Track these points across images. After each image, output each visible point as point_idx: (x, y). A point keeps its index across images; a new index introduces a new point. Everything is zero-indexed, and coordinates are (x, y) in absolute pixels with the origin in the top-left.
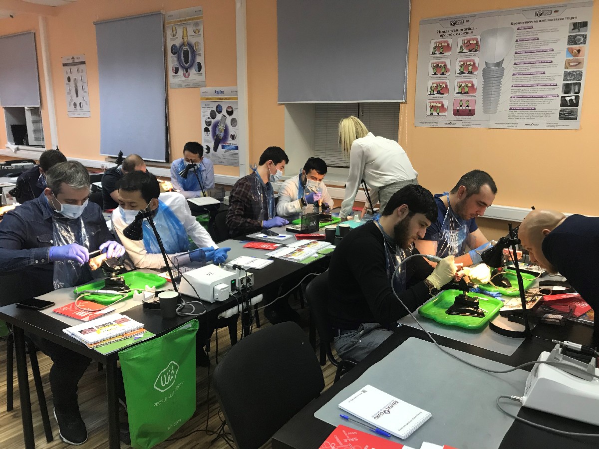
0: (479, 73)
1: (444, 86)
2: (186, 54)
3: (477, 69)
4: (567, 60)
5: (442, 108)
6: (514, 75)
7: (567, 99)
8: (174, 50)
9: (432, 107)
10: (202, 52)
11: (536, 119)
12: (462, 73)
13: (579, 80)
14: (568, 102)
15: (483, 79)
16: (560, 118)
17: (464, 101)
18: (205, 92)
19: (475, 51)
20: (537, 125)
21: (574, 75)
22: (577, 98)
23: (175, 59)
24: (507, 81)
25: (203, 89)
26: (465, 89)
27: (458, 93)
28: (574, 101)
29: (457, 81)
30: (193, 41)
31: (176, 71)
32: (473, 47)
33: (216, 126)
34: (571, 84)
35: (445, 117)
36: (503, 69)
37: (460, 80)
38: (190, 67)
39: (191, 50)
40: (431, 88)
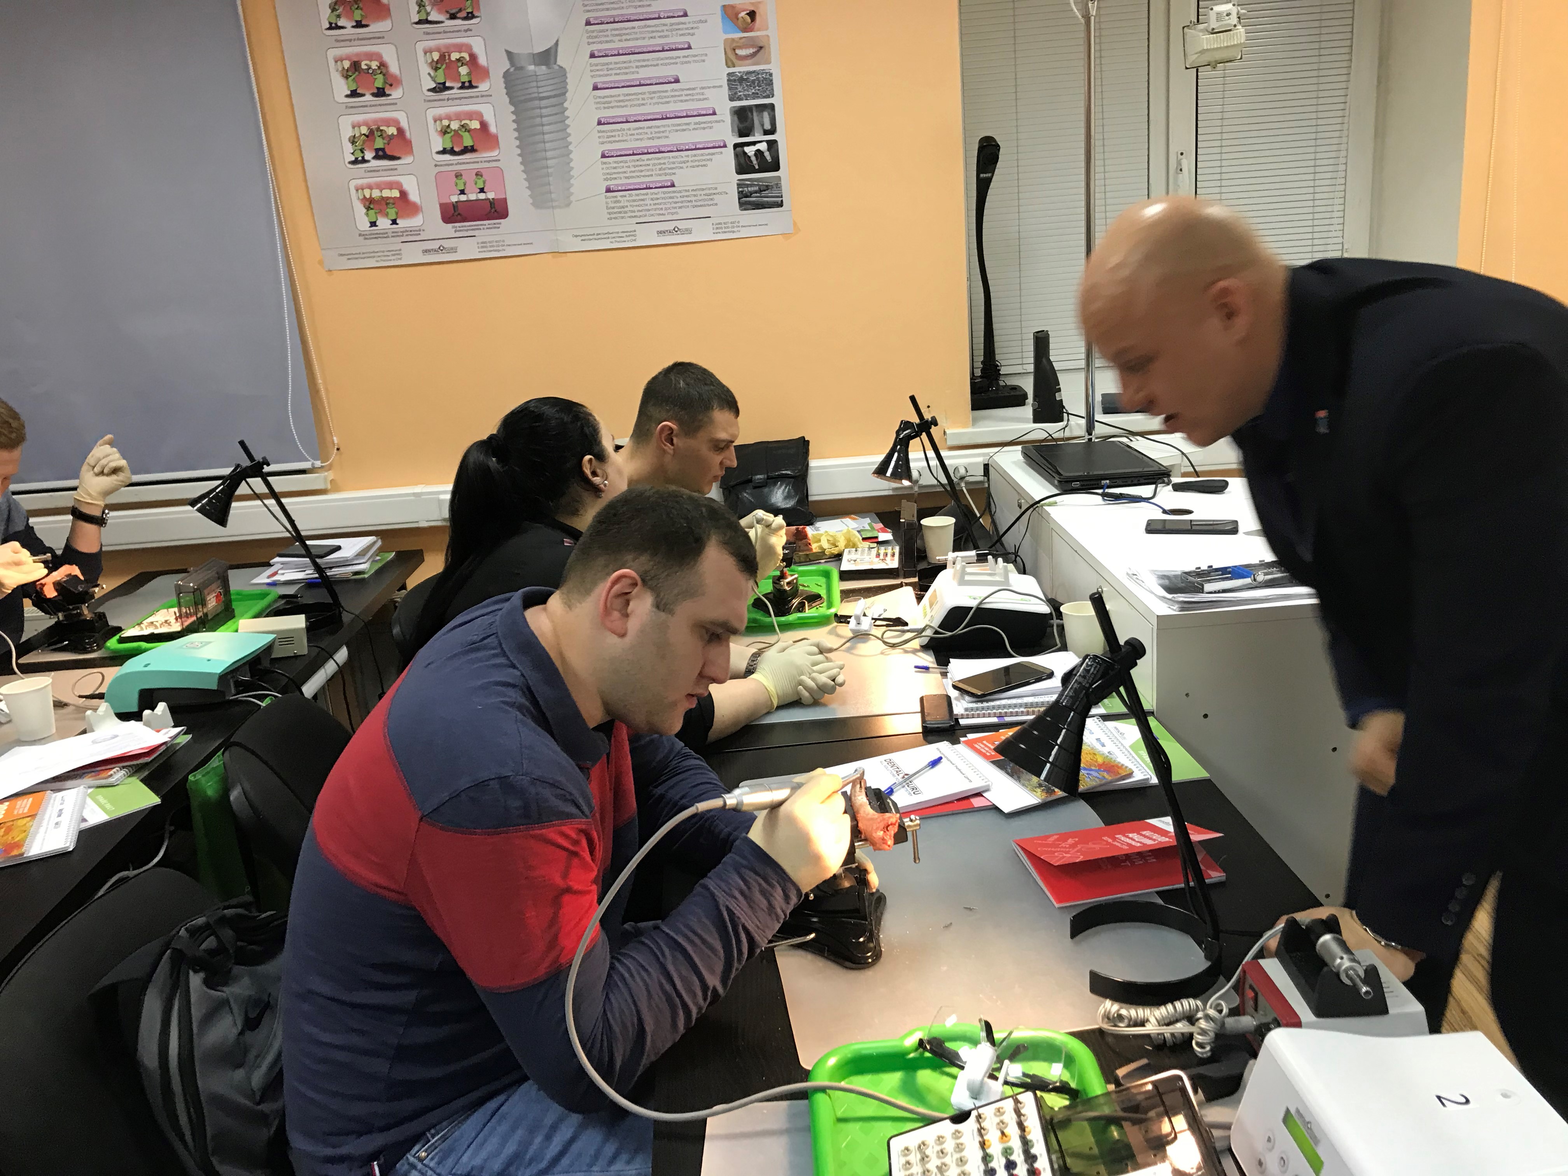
0: (493, 87)
3: (484, 73)
4: (726, 41)
6: (596, 88)
7: (750, 150)
9: (370, 204)
11: (683, 213)
12: (441, 88)
13: (768, 97)
14: (753, 159)
15: (511, 103)
16: (743, 206)
20: (689, 231)
21: (753, 81)
22: (772, 145)
24: (582, 108)
26: (462, 137)
27: (444, 152)
28: (767, 155)
29: (432, 113)
34: (750, 108)
35: (418, 231)
36: (563, 73)
37: (441, 111)
40: (353, 141)
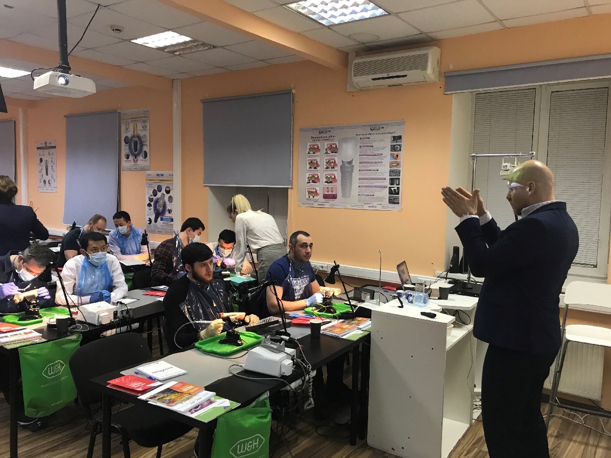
0: (338, 168)
1: (316, 176)
2: (136, 143)
3: (337, 165)
4: (390, 162)
5: (316, 193)
6: (360, 171)
7: (393, 189)
8: (127, 140)
9: (309, 192)
10: (148, 143)
11: (375, 203)
12: (328, 168)
13: (399, 176)
14: (393, 191)
15: (341, 173)
16: (390, 202)
17: (330, 189)
18: (149, 175)
19: (335, 153)
20: (376, 207)
21: (396, 172)
22: (398, 188)
23: (127, 148)
24: (356, 175)
25: (148, 172)
26: (330, 179)
27: (326, 182)
28: (397, 190)
29: (325, 173)
30: (141, 134)
31: (128, 157)
32: (334, 150)
33: (157, 202)
34: (394, 178)
35: (318, 200)
36: (353, 167)
37: (327, 173)
38: (138, 154)
39: (140, 141)
40: (308, 178)
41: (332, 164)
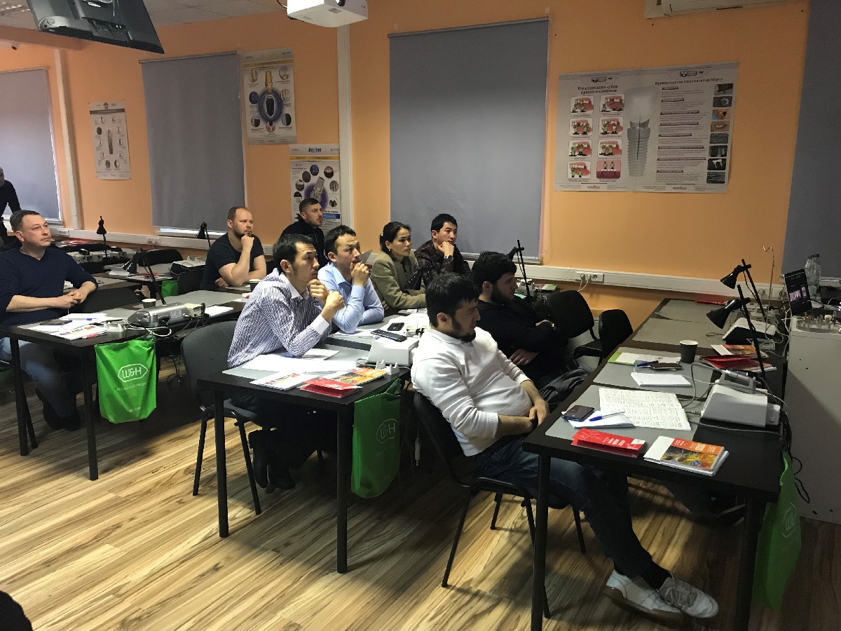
0: (623, 134)
1: (586, 146)
2: (270, 103)
3: (621, 129)
4: (712, 122)
5: (585, 170)
6: (660, 136)
7: (715, 162)
8: (254, 98)
9: (573, 170)
10: (292, 101)
11: (685, 182)
12: (605, 133)
13: (725, 143)
14: (715, 165)
15: (628, 139)
16: (708, 182)
17: (609, 163)
18: (295, 150)
19: (619, 110)
21: (721, 137)
22: (724, 161)
23: (256, 109)
24: (653, 144)
25: (294, 146)
26: (609, 150)
27: (602, 154)
28: (721, 165)
29: (600, 141)
30: (279, 87)
31: (257, 123)
32: (617, 106)
33: (310, 190)
34: (718, 146)
35: (588, 180)
36: (649, 130)
37: (603, 141)
38: (276, 119)
39: (277, 100)
40: (572, 149)
41: (614, 127)
